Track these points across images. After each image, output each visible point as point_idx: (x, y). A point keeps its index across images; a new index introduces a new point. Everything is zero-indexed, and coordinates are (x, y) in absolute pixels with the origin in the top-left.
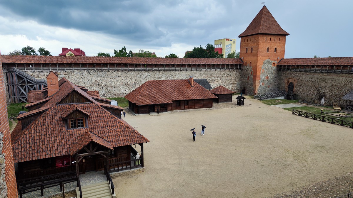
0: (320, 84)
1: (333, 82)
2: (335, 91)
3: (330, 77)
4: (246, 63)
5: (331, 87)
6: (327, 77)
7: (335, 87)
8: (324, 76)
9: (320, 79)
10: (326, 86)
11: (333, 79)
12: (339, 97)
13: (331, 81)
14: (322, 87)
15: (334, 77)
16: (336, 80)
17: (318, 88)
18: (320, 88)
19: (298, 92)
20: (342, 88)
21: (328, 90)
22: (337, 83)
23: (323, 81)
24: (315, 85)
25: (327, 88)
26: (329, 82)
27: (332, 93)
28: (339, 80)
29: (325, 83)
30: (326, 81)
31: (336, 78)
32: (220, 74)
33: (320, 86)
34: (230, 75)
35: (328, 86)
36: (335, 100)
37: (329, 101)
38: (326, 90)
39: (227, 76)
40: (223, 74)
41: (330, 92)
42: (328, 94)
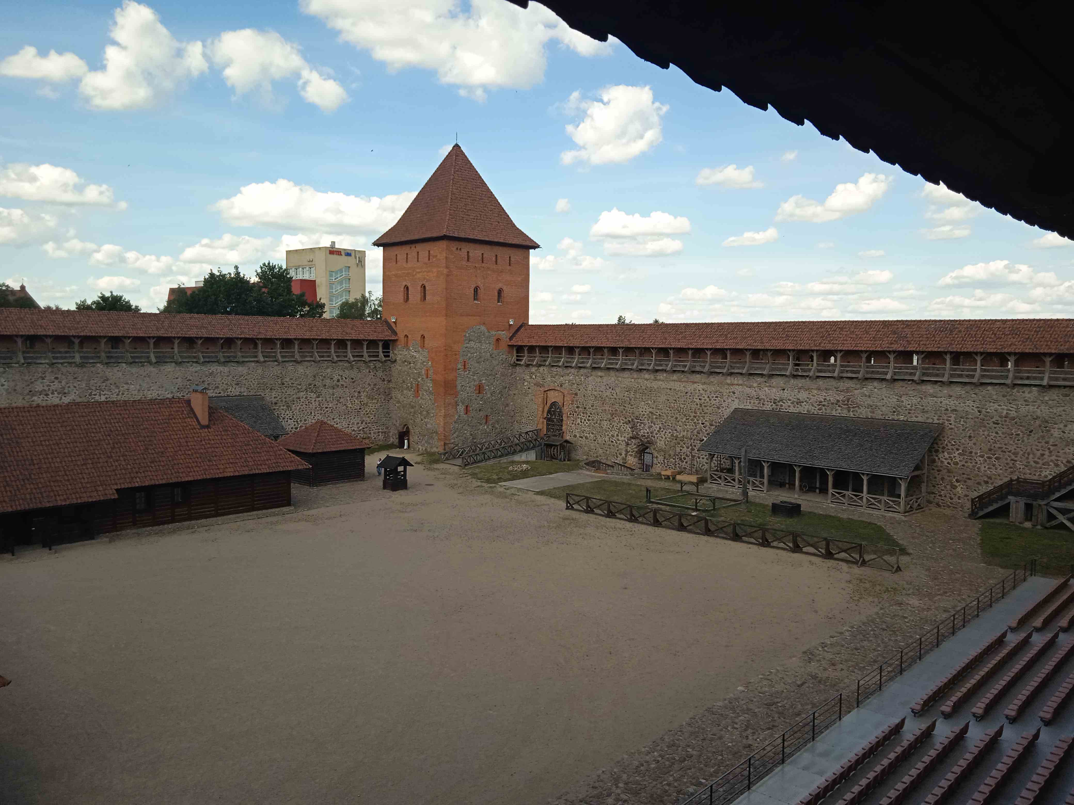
0: (637, 408)
1: (671, 399)
2: (679, 428)
3: (663, 385)
4: (406, 336)
5: (667, 416)
6: (655, 385)
7: (678, 416)
8: (647, 380)
9: (635, 392)
10: (654, 411)
11: (670, 389)
12: (691, 445)
13: (666, 397)
14: (644, 415)
15: (672, 385)
16: (679, 393)
17: (632, 420)
18: (637, 418)
19: (578, 435)
20: (695, 417)
21: (660, 425)
22: (683, 402)
23: (644, 397)
24: (624, 409)
25: (656, 418)
26: (661, 401)
27: (670, 433)
28: (687, 393)
29: (650, 402)
30: (653, 398)
31: (678, 386)
32: (315, 376)
33: (637, 414)
34: (352, 379)
35: (658, 411)
36: (681, 455)
37: (664, 461)
38: (654, 424)
39: (342, 385)
40: (325, 377)
41: (665, 432)
42: (661, 438)
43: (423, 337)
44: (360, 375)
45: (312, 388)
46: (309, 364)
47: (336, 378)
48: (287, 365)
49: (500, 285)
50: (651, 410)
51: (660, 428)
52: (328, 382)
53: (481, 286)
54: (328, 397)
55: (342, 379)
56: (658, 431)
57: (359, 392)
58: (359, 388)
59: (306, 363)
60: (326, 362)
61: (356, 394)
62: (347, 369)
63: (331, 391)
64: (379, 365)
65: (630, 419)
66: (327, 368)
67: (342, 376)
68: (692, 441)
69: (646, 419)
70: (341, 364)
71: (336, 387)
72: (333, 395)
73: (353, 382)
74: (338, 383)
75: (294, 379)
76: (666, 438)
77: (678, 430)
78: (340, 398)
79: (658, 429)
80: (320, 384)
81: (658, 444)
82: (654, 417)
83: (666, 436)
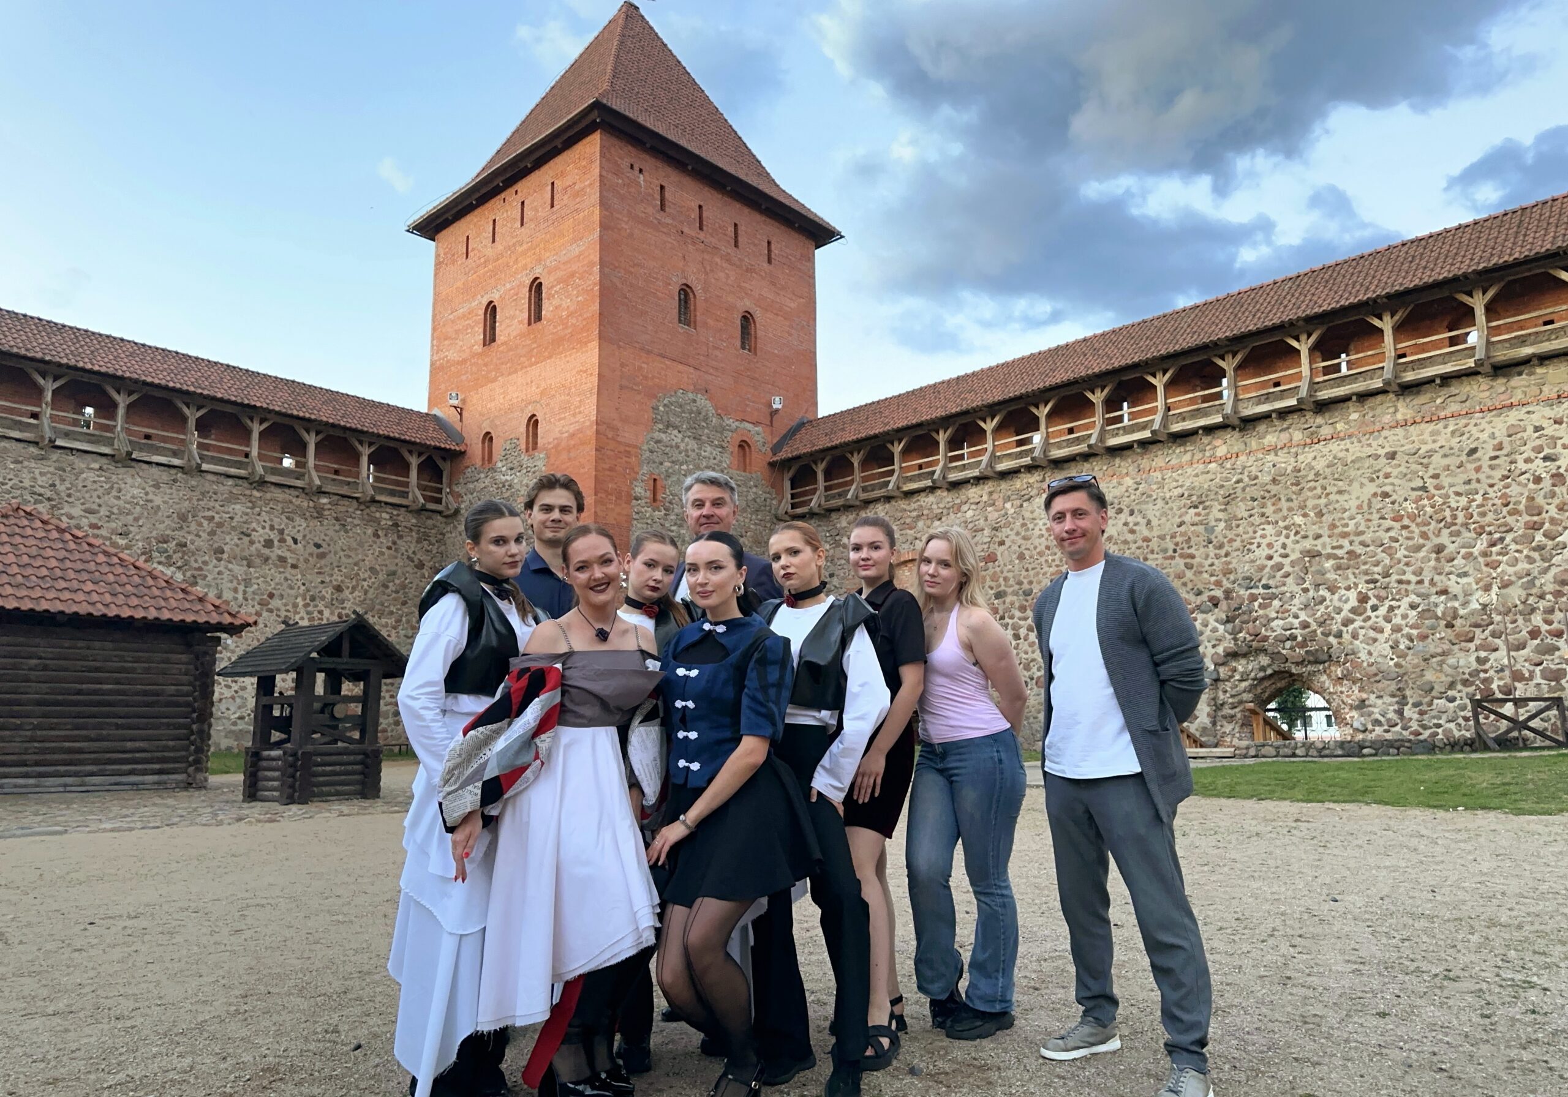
0: (1246, 548)
1: (1401, 490)
2: (1454, 584)
3: (1355, 450)
4: (488, 437)
5: (1390, 552)
6: (1316, 458)
7: (1444, 539)
8: (1275, 450)
9: (1229, 500)
10: (1324, 545)
11: (1392, 456)
12: (1534, 634)
13: (1372, 488)
14: (1279, 567)
15: (1395, 439)
16: (1437, 461)
17: (1228, 594)
18: (1249, 582)
20: (1536, 527)
21: (1363, 587)
22: (1461, 489)
23: (1269, 510)
24: (1189, 567)
25: (1338, 568)
26: (1353, 504)
27: (1413, 607)
28: (1474, 451)
29: (1299, 520)
30: (1310, 503)
31: (1423, 436)
32: (183, 518)
33: (1245, 569)
34: (318, 546)
35: (1345, 542)
36: (1486, 681)
37: (1400, 712)
38: (1333, 590)
39: (282, 559)
40: (220, 525)
41: (1391, 609)
42: (1372, 634)
43: (533, 422)
44: (343, 541)
46: (164, 476)
47: (261, 534)
48: (79, 463)
49: (747, 304)
50: (1307, 544)
51: (1363, 599)
52: (230, 541)
53: (698, 288)
54: (226, 585)
55: (282, 541)
56: (1353, 611)
57: (339, 589)
58: (338, 578)
59: (155, 470)
60: (230, 482)
61: (328, 592)
62: (303, 516)
63: (239, 570)
64: (408, 520)
65: (1219, 593)
66: (232, 498)
67: (281, 532)
68: (1537, 619)
69: (1290, 580)
70: (278, 494)
71: (258, 561)
72: (247, 582)
73: (322, 556)
74: (266, 551)
75: (103, 512)
76: (1397, 629)
77: (1455, 589)
78: (271, 596)
79: (1353, 602)
80: (199, 542)
81: (1363, 655)
82: (1329, 564)
83: (1397, 621)
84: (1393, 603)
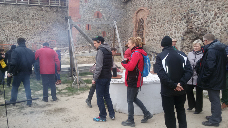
19: (151, 39)
21: (216, 10)
33: (191, 6)
38: (209, 11)
41: (222, 17)
42: (216, 26)
44: (47, 14)
45: (16, 18)
46: (14, 6)
47: (32, 14)
52: (26, 16)
56: (213, 18)
57: (47, 23)
58: (46, 21)
59: (12, 5)
63: (28, 21)
64: (59, 9)
66: (26, 9)
67: (35, 14)
71: (31, 19)
73: (43, 17)
75: (4, 13)
76: (222, 24)
79: (213, 16)
80: (21, 17)
83: (223, 21)
84: (223, 15)
